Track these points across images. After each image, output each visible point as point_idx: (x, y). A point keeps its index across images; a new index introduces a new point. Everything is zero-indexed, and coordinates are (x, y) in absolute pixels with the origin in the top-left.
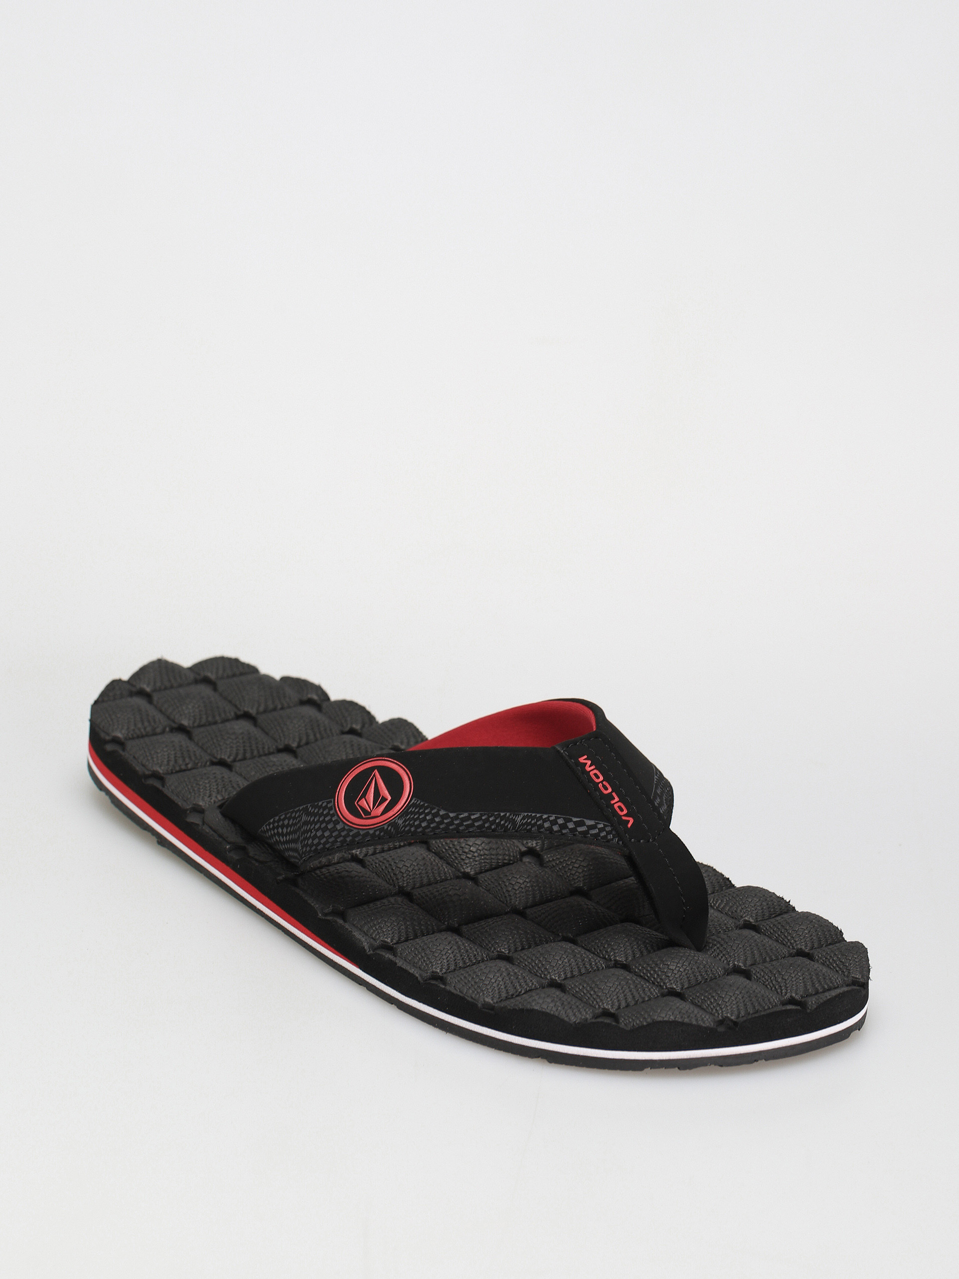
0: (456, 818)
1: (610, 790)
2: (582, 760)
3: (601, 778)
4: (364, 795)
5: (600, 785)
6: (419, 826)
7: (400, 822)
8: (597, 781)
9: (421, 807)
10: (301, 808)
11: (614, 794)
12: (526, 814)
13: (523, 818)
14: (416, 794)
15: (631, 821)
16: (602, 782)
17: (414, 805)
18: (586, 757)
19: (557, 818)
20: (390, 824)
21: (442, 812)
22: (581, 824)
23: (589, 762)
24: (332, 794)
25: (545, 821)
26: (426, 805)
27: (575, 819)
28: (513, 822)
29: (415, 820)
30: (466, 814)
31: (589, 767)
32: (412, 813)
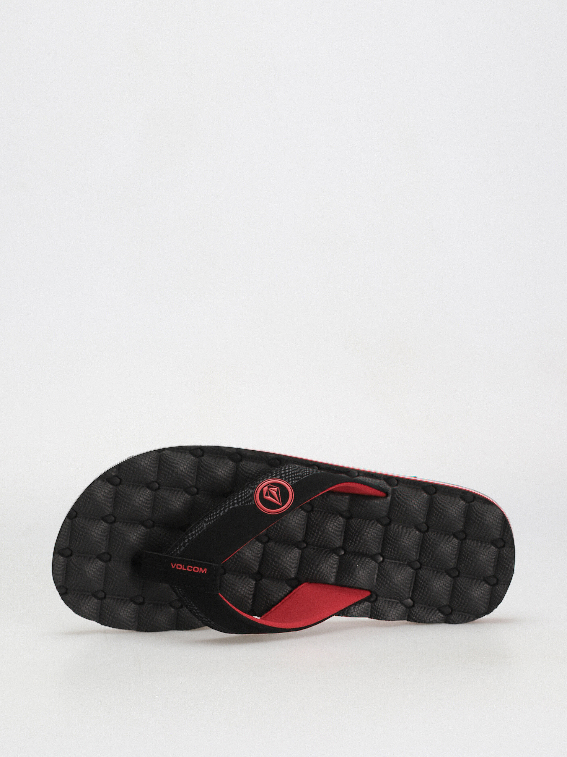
0: (229, 507)
1: (188, 570)
2: (205, 570)
3: (194, 571)
4: (277, 493)
5: (192, 567)
6: (241, 494)
7: (251, 491)
8: (194, 568)
9: (247, 503)
10: (305, 477)
11: (186, 570)
12: (204, 529)
13: (203, 526)
14: (255, 506)
15: (173, 567)
16: (193, 569)
17: (251, 501)
18: (206, 573)
19: (193, 538)
20: (255, 488)
21: (236, 505)
22: (184, 545)
23: (203, 572)
24: (293, 487)
25: (196, 533)
26: (246, 504)
27: (187, 544)
28: (206, 522)
29: (245, 495)
30: (226, 511)
31: (201, 571)
32: (249, 497)
